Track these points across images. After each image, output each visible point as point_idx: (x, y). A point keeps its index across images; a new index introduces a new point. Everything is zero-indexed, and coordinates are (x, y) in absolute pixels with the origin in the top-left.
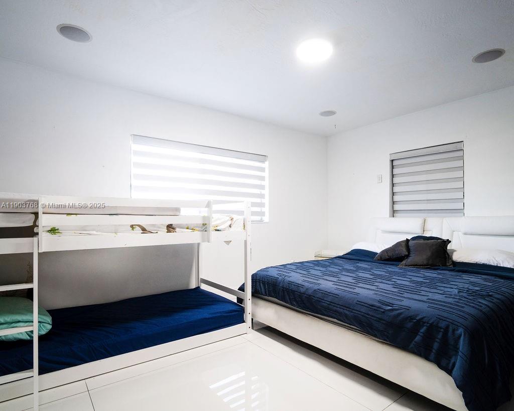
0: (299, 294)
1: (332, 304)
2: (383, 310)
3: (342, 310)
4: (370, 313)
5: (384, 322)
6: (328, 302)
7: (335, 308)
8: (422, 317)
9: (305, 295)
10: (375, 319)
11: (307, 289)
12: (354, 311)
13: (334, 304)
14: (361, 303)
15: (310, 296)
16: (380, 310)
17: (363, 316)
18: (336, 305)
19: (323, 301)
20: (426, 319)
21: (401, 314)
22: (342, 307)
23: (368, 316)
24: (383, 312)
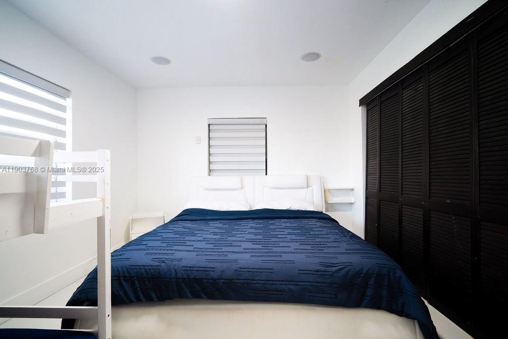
0: (211, 281)
1: (268, 282)
2: (331, 273)
3: (284, 287)
4: (317, 280)
5: (335, 285)
6: (262, 282)
7: (274, 287)
8: (367, 269)
9: (222, 281)
10: (325, 285)
11: (222, 272)
12: (300, 283)
13: (271, 282)
14: (303, 272)
15: (231, 280)
16: (327, 273)
17: (312, 286)
18: (274, 282)
19: (254, 282)
20: (371, 270)
21: (348, 272)
22: (283, 283)
23: (318, 284)
24: (331, 275)
